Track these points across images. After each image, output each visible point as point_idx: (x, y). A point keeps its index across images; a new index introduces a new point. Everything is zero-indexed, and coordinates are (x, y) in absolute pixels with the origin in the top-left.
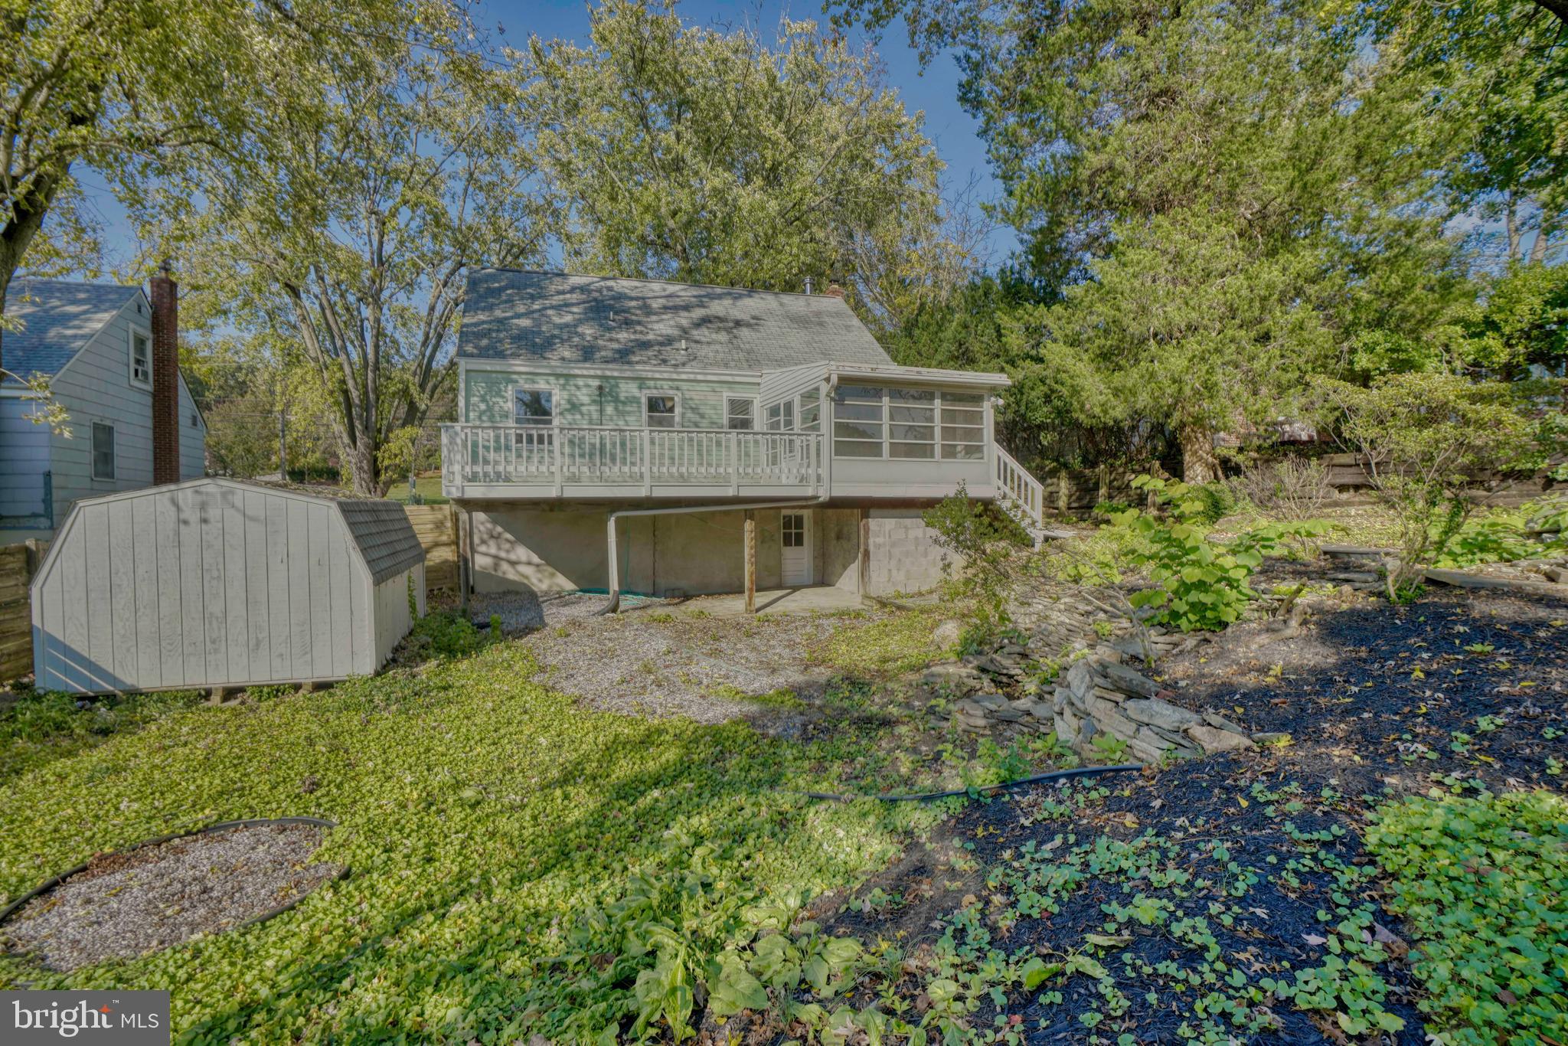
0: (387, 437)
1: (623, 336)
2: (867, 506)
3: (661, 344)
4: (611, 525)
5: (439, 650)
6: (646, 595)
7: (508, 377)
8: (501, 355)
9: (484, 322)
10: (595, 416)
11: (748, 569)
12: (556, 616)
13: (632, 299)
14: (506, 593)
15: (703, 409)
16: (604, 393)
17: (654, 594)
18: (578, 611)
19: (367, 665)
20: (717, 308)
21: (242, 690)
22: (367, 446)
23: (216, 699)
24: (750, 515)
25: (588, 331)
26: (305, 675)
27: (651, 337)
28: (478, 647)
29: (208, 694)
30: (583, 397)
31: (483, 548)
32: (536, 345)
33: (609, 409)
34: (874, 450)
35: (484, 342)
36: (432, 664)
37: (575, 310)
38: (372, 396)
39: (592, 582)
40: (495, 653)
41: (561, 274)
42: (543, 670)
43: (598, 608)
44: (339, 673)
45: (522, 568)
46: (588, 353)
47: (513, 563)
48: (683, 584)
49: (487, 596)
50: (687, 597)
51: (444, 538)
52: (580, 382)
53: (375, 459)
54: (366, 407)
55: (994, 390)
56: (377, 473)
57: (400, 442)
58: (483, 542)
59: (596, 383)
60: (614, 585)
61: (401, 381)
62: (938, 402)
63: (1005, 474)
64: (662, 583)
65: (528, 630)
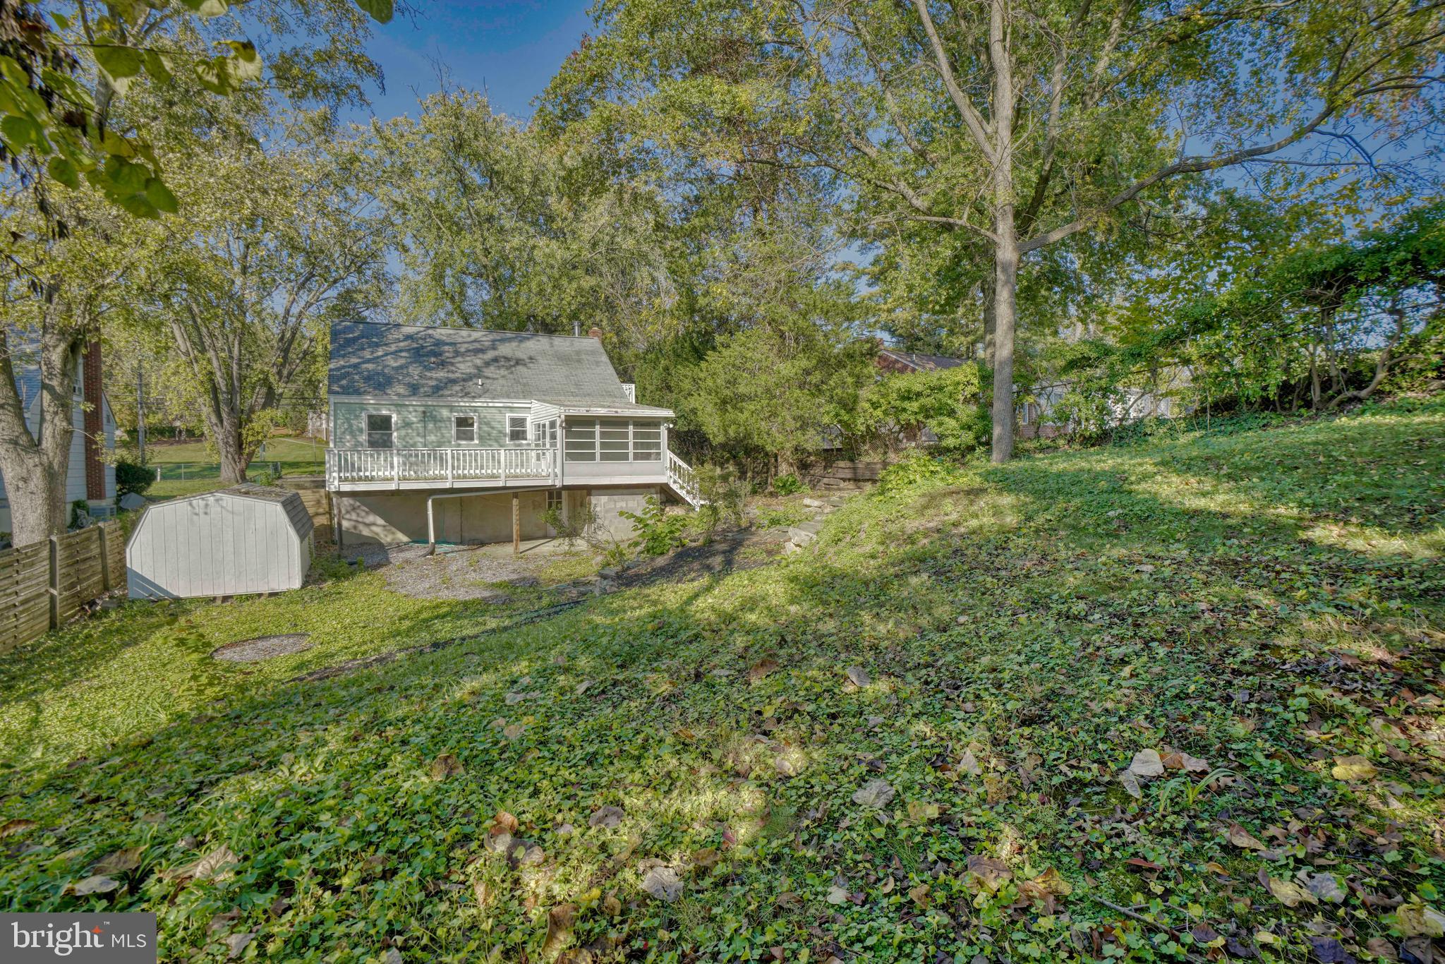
0: (249, 416)
1: (441, 374)
2: (590, 490)
3: (464, 380)
4: (430, 503)
5: (331, 576)
6: (456, 544)
7: (363, 407)
8: (357, 392)
9: (344, 367)
10: (421, 430)
11: (515, 528)
12: (396, 558)
13: (447, 344)
14: (362, 544)
15: (494, 424)
16: (427, 416)
17: (462, 543)
18: (409, 555)
19: (297, 584)
20: (505, 350)
21: (231, 597)
22: (233, 424)
23: (219, 602)
24: (516, 496)
25: (415, 371)
26: (265, 589)
27: (457, 375)
28: (353, 574)
29: (215, 599)
30: (413, 418)
31: (348, 516)
32: (381, 383)
33: (431, 426)
34: (591, 457)
35: (344, 382)
36: (330, 583)
37: (403, 354)
38: (236, 383)
39: (419, 536)
40: (363, 577)
41: (398, 326)
42: (389, 584)
43: (423, 552)
44: (282, 587)
45: (374, 528)
46: (414, 389)
47: (368, 525)
48: (481, 536)
49: (350, 546)
50: (482, 544)
51: (321, 510)
52: (411, 409)
53: (240, 435)
54: (231, 391)
55: (667, 419)
56: (240, 446)
57: (262, 422)
58: (348, 512)
59: (422, 409)
60: (432, 540)
61: (262, 372)
62: (631, 427)
63: (675, 468)
64: (467, 535)
65: (379, 566)
